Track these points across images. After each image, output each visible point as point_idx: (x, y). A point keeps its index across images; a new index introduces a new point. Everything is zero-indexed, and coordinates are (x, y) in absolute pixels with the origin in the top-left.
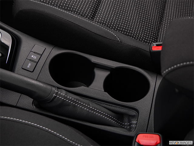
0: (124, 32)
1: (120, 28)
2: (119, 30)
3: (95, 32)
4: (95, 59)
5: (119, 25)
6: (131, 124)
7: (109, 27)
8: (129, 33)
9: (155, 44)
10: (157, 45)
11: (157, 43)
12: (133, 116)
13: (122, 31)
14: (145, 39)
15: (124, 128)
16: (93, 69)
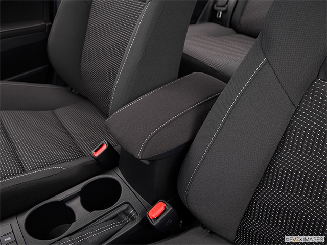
0: (59, 161)
1: (51, 162)
2: (52, 164)
3: (43, 177)
4: (59, 197)
5: (48, 161)
6: (130, 215)
7: (48, 166)
8: (61, 161)
9: (93, 152)
10: (96, 151)
11: (94, 150)
12: (127, 209)
13: (57, 162)
14: (75, 157)
15: (127, 223)
16: (65, 205)
